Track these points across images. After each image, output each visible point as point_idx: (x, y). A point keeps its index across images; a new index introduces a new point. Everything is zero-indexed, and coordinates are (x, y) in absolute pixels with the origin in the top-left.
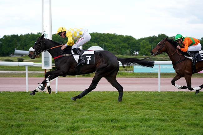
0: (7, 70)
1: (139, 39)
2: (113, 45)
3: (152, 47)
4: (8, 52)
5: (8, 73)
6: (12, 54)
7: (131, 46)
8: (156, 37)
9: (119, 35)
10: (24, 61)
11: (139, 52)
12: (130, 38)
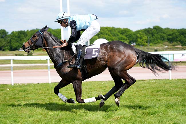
0: (20, 63)
1: (135, 31)
2: (112, 37)
3: (148, 38)
4: (17, 46)
5: (21, 66)
6: (21, 49)
7: (128, 38)
8: (151, 29)
9: (117, 28)
10: (33, 54)
11: (136, 43)
12: (127, 30)
